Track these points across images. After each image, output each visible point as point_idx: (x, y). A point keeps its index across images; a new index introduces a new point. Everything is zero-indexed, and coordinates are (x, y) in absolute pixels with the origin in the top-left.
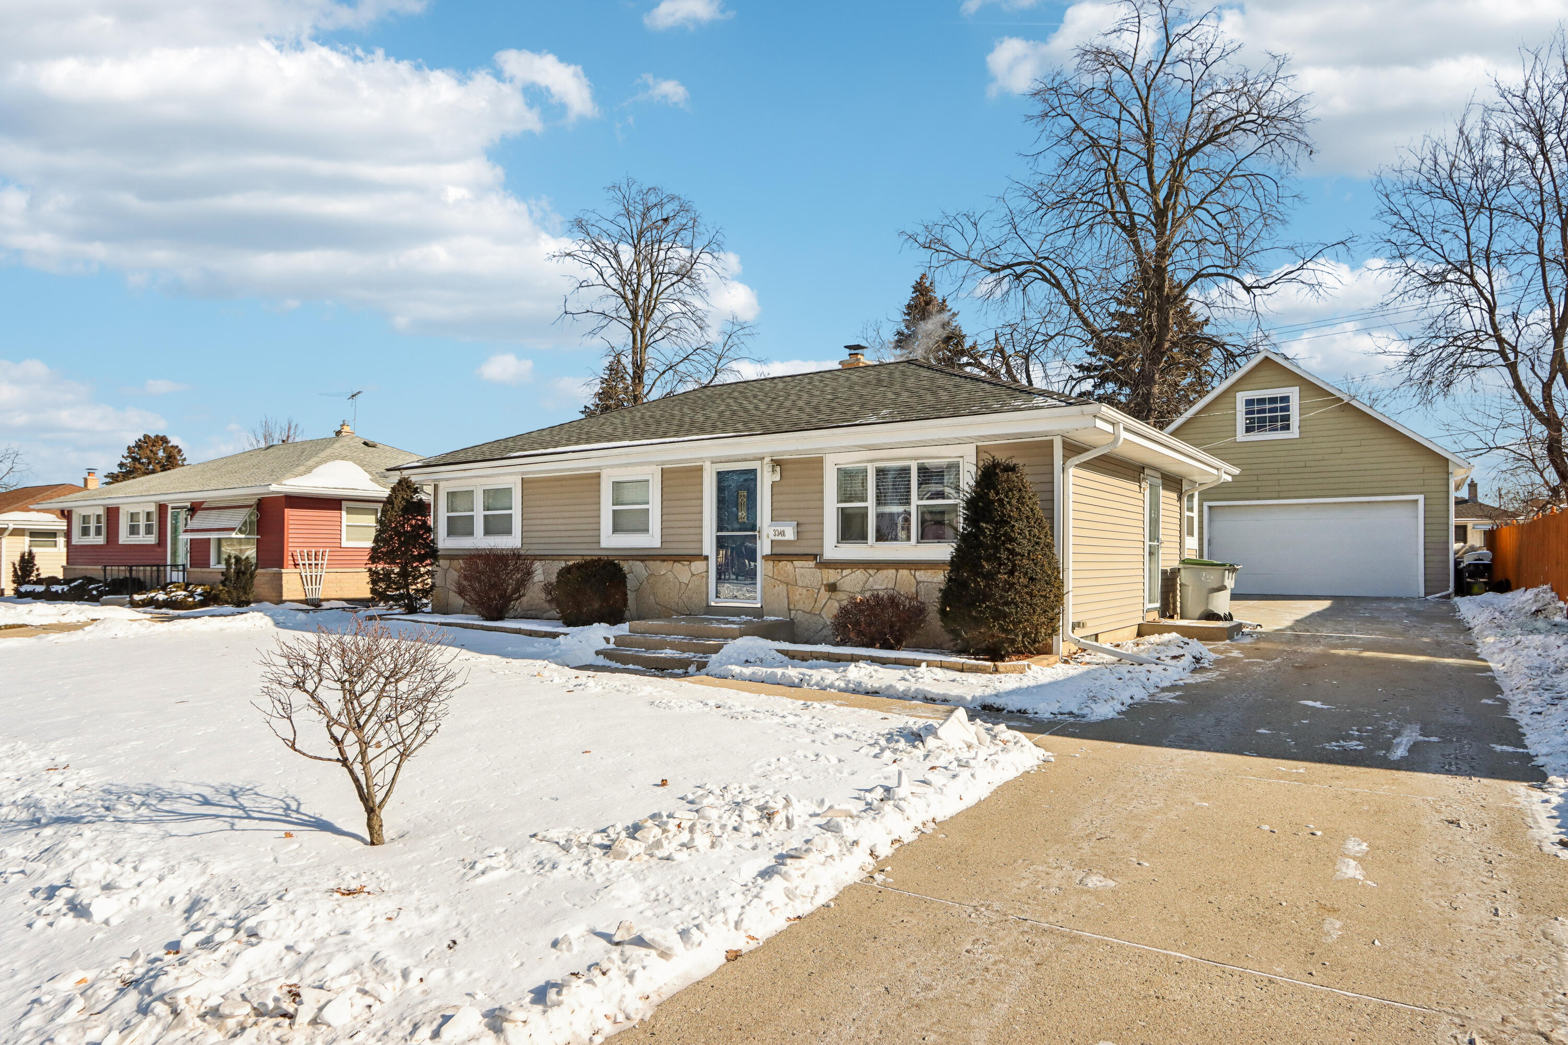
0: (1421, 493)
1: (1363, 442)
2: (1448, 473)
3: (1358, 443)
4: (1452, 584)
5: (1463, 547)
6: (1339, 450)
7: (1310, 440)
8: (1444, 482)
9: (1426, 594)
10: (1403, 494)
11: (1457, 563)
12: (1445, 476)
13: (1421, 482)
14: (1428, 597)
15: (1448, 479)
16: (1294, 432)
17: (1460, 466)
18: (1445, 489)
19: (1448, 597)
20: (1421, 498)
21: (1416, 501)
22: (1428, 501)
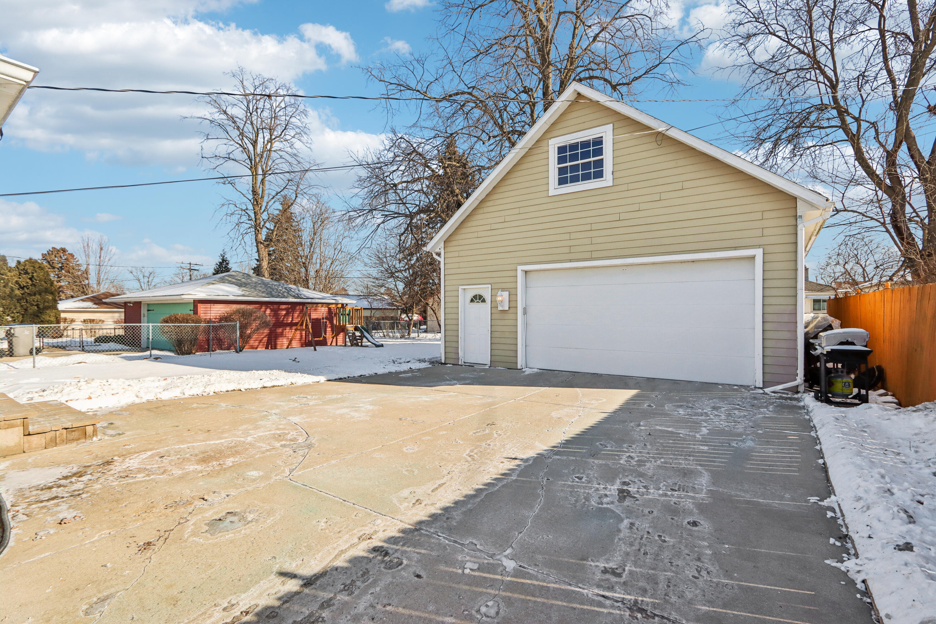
0: (759, 246)
1: (686, 185)
2: (796, 217)
3: (679, 186)
4: (801, 371)
5: (814, 318)
6: (657, 197)
7: (625, 187)
8: (791, 230)
9: (766, 384)
10: (736, 248)
11: (808, 346)
12: (792, 221)
13: (759, 233)
14: (767, 390)
15: (796, 226)
16: (607, 180)
17: (813, 206)
18: (791, 239)
19: (795, 390)
20: (758, 253)
21: (753, 258)
22: (769, 258)
